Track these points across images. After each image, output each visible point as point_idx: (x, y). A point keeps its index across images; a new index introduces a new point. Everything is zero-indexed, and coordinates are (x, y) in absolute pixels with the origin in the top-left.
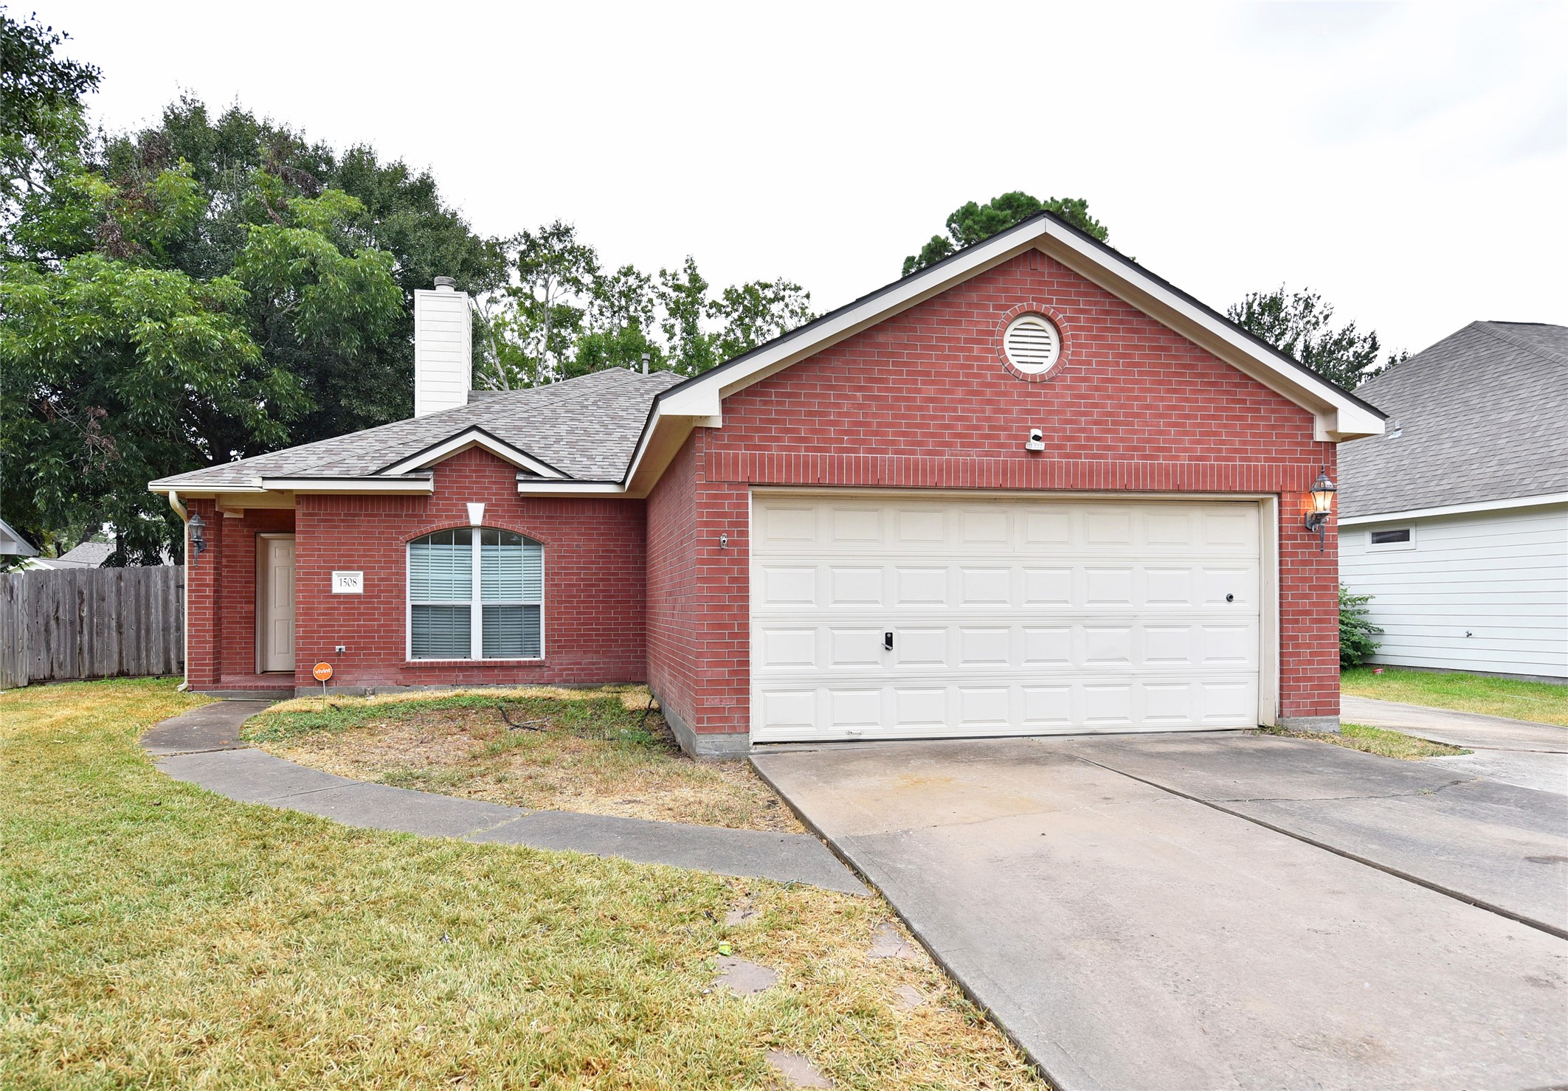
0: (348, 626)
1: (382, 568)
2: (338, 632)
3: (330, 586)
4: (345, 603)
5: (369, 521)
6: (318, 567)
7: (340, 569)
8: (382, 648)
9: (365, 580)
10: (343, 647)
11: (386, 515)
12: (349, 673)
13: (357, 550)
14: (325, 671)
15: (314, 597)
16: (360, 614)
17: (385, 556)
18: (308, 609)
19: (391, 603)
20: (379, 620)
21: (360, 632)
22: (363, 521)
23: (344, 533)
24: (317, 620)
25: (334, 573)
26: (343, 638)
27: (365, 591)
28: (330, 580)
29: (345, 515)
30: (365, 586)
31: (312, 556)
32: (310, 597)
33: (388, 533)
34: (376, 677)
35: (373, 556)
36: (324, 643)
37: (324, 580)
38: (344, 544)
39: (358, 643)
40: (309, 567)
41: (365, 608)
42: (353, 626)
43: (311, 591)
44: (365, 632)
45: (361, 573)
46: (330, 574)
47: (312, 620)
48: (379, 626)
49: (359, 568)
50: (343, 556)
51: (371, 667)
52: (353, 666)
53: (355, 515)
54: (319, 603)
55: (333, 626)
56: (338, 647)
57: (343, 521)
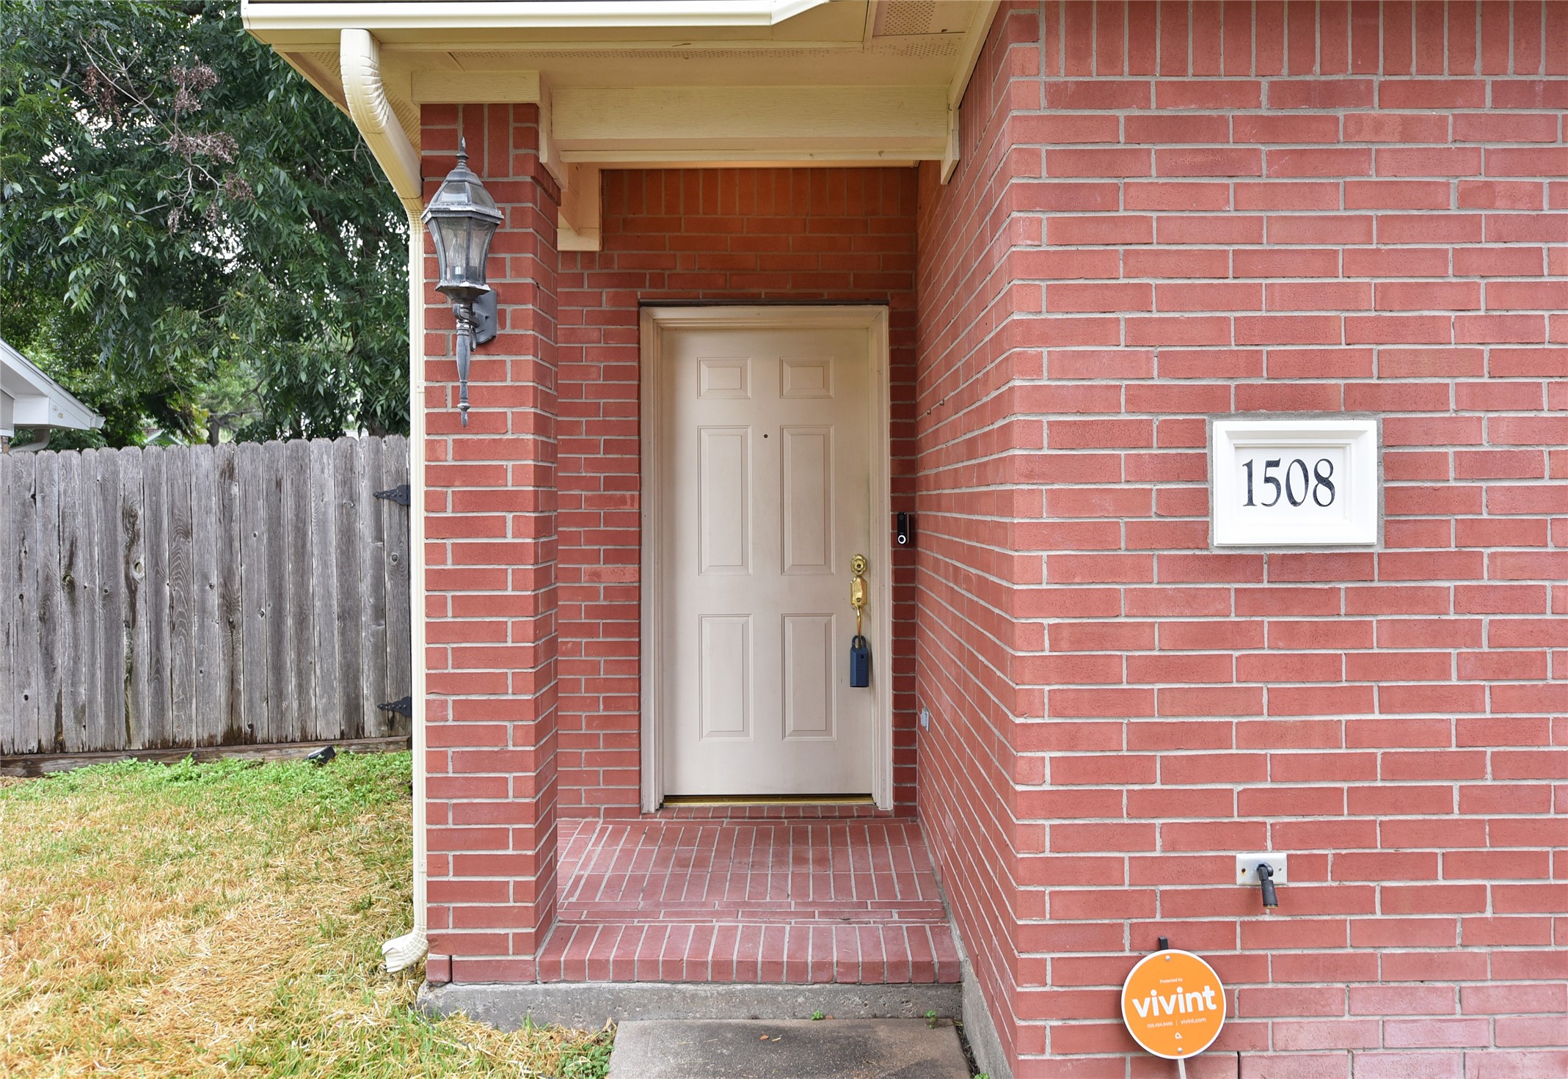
0: (1305, 734)
1: (1477, 398)
2: (1251, 768)
3: (1201, 502)
4: (1285, 600)
5: (1408, 130)
6: (1137, 399)
7: (1254, 404)
8: (1489, 865)
9: (1390, 465)
10: (1276, 859)
12: (1307, 1006)
13: (1347, 297)
14: (1184, 1001)
15: (1115, 569)
16: (1367, 666)
17: (1498, 330)
18: (1082, 637)
19: (1530, 600)
20: (1467, 699)
21: (1364, 767)
22: (1378, 125)
23: (1271, 195)
24: (1132, 702)
25: (1222, 431)
26: (1271, 803)
27: (1389, 529)
28: (1199, 468)
29: (1281, 94)
30: (1392, 502)
31: (1100, 331)
32: (1095, 569)
34: (1455, 1033)
35: (1430, 330)
36: (1174, 838)
37: (1167, 469)
38: (1272, 263)
39: (1359, 833)
40: (1087, 399)
41: (1399, 633)
42: (1328, 734)
43: (1101, 535)
44: (1394, 767)
45: (1367, 429)
46: (1200, 437)
47: (1102, 702)
48: (1471, 733)
49: (1358, 403)
50: (1272, 330)
51: (1426, 968)
52: (1333, 968)
53: (1330, 94)
54: (1143, 602)
55: (1218, 735)
56: (1246, 859)
57: (1270, 128)
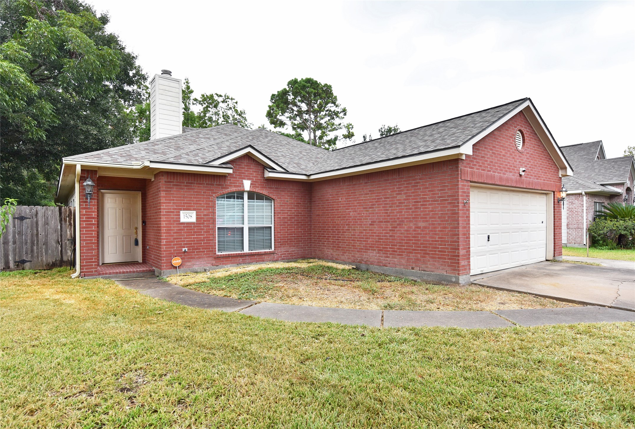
0: (189, 238)
1: (204, 209)
2: (184, 241)
3: (179, 218)
4: (187, 227)
5: (198, 187)
6: (173, 209)
7: (184, 210)
8: (205, 249)
9: (197, 215)
10: (186, 249)
11: (207, 184)
12: (189, 262)
13: (193, 201)
14: (178, 261)
15: (171, 224)
16: (194, 232)
17: (206, 204)
18: (168, 230)
19: (209, 226)
20: (203, 235)
21: (194, 241)
22: (196, 186)
23: (186, 192)
24: (173, 236)
25: (181, 212)
26: (186, 244)
27: (197, 221)
28: (179, 215)
29: (187, 183)
30: (197, 218)
31: (170, 203)
32: (169, 224)
33: (208, 193)
34: (202, 263)
35: (201, 204)
36: (177, 248)
37: (176, 215)
38: (186, 197)
39: (194, 246)
40: (168, 209)
41: (197, 229)
42: (191, 238)
43: (170, 221)
44: (197, 241)
45: (195, 212)
46: (179, 212)
47: (170, 236)
48: (204, 238)
49: (194, 210)
50: (186, 203)
51: (200, 258)
52: (192, 258)
53: (191, 183)
54: (174, 227)
55: (181, 238)
56: (184, 249)
57: (186, 186)
